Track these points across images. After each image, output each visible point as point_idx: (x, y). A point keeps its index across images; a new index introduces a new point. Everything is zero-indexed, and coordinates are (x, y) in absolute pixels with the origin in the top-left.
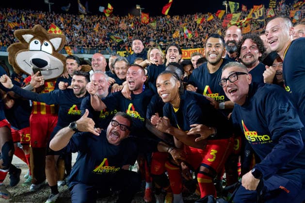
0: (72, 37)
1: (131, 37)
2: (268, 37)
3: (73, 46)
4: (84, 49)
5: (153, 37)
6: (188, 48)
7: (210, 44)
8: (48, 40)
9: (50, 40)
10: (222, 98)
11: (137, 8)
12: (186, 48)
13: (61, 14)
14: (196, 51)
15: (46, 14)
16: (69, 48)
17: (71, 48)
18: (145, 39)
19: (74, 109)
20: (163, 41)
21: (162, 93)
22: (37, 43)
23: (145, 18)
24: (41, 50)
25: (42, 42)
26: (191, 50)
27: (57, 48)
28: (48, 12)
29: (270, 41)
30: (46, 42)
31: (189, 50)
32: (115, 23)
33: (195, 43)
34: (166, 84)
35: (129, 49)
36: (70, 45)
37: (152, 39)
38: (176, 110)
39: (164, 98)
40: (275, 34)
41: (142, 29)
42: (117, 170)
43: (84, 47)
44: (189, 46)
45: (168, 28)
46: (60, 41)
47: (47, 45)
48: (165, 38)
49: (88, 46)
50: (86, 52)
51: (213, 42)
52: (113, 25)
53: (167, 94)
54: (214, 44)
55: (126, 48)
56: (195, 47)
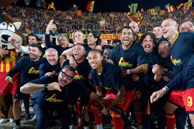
0: (30, 22)
1: (70, 25)
2: (162, 29)
3: (31, 29)
4: (38, 31)
5: (84, 25)
6: (106, 33)
7: (125, 32)
8: (12, 23)
9: (14, 23)
10: (131, 65)
11: (74, 6)
12: (105, 33)
13: (23, 8)
14: (112, 35)
15: (13, 7)
16: (28, 29)
17: (29, 30)
18: (79, 26)
19: (32, 70)
20: (91, 28)
21: (92, 63)
22: (5, 25)
23: (79, 13)
24: (7, 29)
25: (8, 24)
26: (108, 34)
27: (18, 28)
28: (14, 6)
29: (163, 31)
30: (11, 24)
31: (107, 34)
32: (60, 15)
33: (111, 30)
34: (95, 57)
35: (68, 32)
36: (28, 27)
37: (83, 26)
38: (99, 74)
39: (93, 67)
40: (167, 28)
41: (77, 20)
42: (61, 101)
43: (38, 30)
44: (107, 32)
45: (94, 20)
46: (20, 24)
47: (11, 26)
48: (92, 26)
49: (41, 29)
50: (40, 33)
51: (126, 31)
52: (58, 16)
53: (95, 64)
54: (127, 32)
55: (67, 32)
56: (111, 33)
